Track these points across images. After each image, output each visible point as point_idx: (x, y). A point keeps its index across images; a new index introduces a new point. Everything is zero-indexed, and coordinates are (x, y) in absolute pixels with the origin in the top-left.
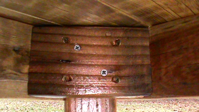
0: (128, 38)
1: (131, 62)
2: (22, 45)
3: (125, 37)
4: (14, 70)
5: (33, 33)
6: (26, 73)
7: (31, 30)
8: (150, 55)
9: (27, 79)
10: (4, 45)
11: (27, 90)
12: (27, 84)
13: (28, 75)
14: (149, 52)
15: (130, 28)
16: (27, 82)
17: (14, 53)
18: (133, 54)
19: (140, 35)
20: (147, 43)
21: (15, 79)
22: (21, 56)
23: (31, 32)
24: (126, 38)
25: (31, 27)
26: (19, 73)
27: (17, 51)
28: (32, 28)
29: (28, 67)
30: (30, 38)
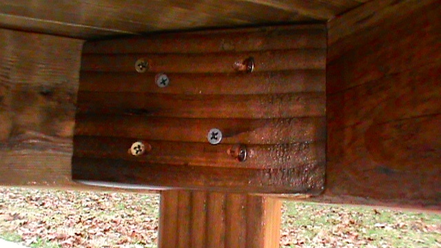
0: (273, 52)
1: (277, 110)
2: (59, 81)
3: (266, 51)
4: (42, 132)
5: (84, 55)
6: (68, 137)
7: (81, 49)
8: (327, 91)
9: (71, 149)
10: (20, 84)
11: (70, 171)
12: (70, 158)
13: (72, 142)
14: (324, 85)
15: (280, 28)
16: (71, 154)
17: (41, 98)
18: (285, 92)
19: (302, 42)
20: (320, 63)
21: (43, 148)
22: (56, 103)
23: (80, 53)
24: (268, 53)
25: (81, 43)
26: (51, 138)
27: (48, 94)
28: (81, 45)
29: (73, 124)
30: (78, 66)
